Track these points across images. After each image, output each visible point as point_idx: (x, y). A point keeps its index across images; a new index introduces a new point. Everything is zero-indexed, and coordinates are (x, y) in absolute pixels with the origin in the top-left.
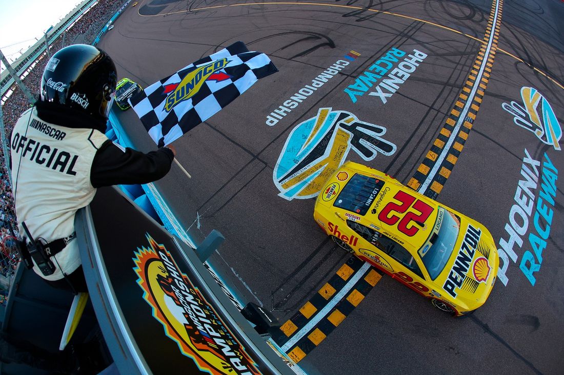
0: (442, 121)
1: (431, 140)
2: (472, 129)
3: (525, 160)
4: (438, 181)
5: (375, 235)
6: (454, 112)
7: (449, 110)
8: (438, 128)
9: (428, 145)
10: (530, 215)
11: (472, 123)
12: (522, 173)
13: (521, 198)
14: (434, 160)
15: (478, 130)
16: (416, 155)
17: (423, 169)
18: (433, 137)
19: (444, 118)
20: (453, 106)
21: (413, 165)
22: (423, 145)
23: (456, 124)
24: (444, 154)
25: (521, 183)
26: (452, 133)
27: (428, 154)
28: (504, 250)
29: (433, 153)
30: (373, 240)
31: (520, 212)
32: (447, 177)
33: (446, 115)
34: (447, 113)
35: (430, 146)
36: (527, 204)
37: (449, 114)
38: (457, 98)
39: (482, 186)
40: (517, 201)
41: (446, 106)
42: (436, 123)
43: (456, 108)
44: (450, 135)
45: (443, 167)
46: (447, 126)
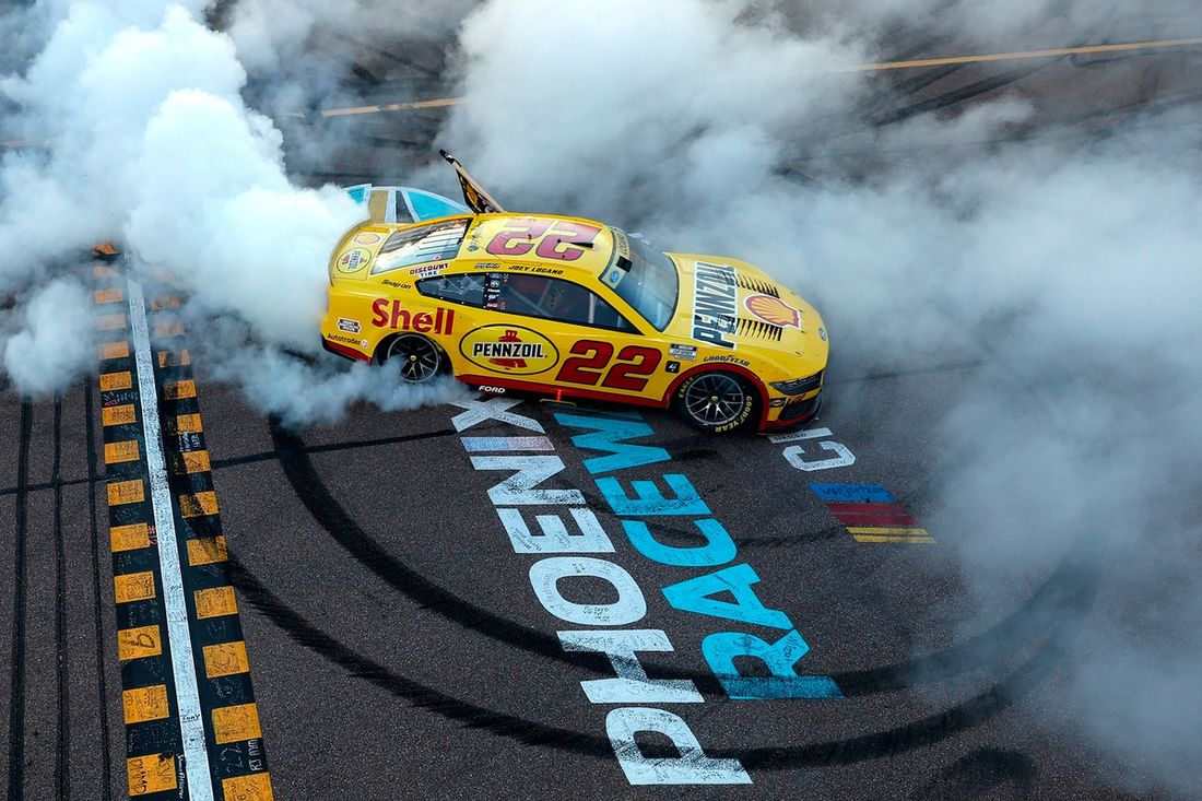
0: (93, 508)
1: (98, 594)
2: (215, 464)
3: (460, 423)
4: (225, 703)
5: (493, 283)
6: (114, 453)
7: (93, 456)
8: (96, 541)
9: (99, 623)
10: (609, 548)
11: (203, 447)
12: (480, 464)
13: (536, 530)
14: (157, 650)
15: (238, 453)
16: (82, 680)
17: (141, 705)
18: (97, 579)
19: (92, 497)
20: (99, 433)
21: (97, 721)
22: (81, 634)
23: (148, 489)
24: (175, 608)
25: (498, 494)
26: (151, 523)
27: (122, 646)
28: (625, 705)
29: (134, 632)
30: (491, 297)
31: (568, 567)
32: (244, 669)
33: (94, 478)
34: (92, 469)
35: (110, 617)
36: (573, 529)
37: (101, 470)
38: (96, 403)
39: (380, 604)
40: (533, 550)
41: (73, 449)
42: (77, 529)
43: (112, 434)
44: (153, 537)
45: (207, 650)
46: (119, 515)
